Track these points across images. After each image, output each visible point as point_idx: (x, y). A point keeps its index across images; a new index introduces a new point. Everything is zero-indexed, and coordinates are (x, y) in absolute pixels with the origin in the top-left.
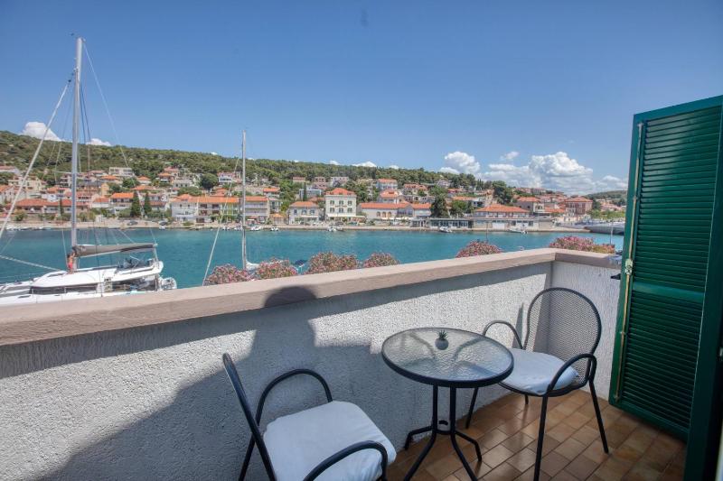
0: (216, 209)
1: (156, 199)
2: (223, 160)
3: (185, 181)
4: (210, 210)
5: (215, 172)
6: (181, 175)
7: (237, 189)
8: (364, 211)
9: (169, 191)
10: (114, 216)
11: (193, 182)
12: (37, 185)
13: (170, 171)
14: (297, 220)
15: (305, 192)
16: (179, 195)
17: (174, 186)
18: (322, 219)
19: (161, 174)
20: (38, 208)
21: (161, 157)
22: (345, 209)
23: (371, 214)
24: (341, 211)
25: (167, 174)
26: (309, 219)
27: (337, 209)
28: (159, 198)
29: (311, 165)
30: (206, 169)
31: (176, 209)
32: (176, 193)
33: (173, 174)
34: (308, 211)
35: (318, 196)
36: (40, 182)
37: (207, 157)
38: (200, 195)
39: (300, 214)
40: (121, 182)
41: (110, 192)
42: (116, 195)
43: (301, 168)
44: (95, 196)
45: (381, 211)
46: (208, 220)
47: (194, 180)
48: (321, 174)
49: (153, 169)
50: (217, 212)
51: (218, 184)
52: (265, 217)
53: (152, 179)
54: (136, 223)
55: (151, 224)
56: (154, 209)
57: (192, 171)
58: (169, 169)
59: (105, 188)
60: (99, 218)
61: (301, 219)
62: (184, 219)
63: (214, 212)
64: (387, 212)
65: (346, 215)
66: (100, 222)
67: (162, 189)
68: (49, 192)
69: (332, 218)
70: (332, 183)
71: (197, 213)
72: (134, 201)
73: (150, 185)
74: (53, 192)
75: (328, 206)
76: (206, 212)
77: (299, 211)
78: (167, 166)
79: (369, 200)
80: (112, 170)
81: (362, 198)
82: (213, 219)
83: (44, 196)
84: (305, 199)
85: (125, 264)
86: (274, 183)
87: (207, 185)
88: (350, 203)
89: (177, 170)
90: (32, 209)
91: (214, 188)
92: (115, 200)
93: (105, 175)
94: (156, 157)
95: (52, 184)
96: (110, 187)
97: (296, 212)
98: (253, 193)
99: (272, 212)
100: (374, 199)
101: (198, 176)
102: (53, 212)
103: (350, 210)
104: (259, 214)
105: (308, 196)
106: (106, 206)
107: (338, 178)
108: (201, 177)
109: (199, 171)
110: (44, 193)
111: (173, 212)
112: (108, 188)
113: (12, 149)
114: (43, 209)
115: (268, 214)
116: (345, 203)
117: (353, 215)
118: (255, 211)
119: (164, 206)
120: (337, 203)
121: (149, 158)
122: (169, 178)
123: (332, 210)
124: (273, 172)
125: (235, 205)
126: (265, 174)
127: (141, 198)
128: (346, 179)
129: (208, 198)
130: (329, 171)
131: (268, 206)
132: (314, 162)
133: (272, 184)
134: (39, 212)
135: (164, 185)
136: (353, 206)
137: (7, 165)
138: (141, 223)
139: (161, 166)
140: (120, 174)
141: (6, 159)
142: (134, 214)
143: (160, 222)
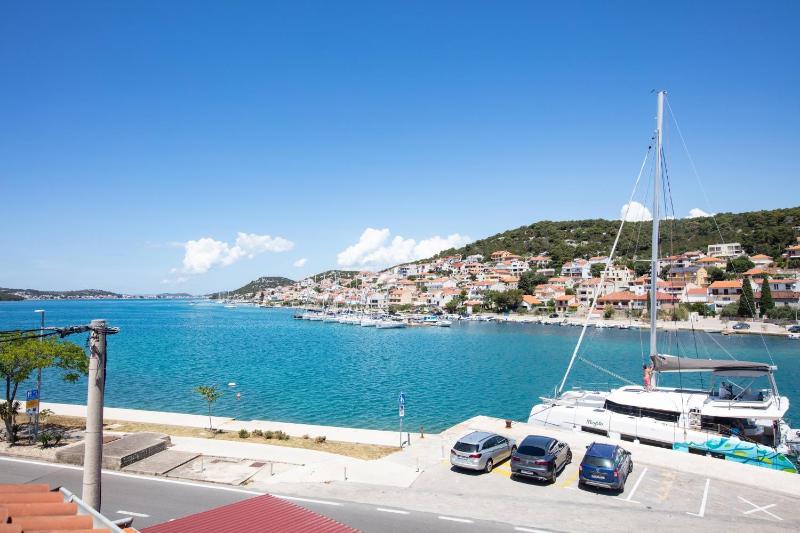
1: (782, 287)
10: (714, 314)
12: (626, 275)
19: (791, 247)
20: (625, 303)
21: (790, 219)
28: (788, 286)
36: (628, 271)
40: (725, 265)
41: (709, 279)
42: (717, 284)
44: (690, 286)
49: (776, 241)
53: (774, 256)
54: (748, 326)
55: (773, 329)
56: (778, 305)
59: (702, 274)
60: (694, 315)
66: (695, 322)
68: (638, 283)
72: (745, 290)
73: (771, 266)
74: (640, 283)
80: (712, 249)
83: (632, 288)
85: (721, 391)
90: (620, 304)
92: (715, 292)
93: (702, 256)
94: (781, 220)
95: (640, 273)
96: (709, 273)
102: (639, 307)
106: (703, 299)
110: (631, 284)
112: (706, 275)
113: (605, 237)
114: (630, 304)
119: (797, 300)
121: (769, 225)
127: (755, 286)
134: (626, 307)
137: (600, 255)
138: (756, 326)
139: (792, 234)
140: (724, 254)
141: (599, 249)
142: (743, 312)
143: (789, 327)
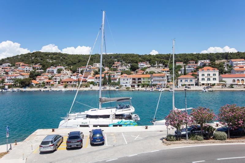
0: (140, 81)
1: (112, 77)
2: (140, 56)
3: (124, 68)
4: (137, 81)
5: (137, 63)
6: (122, 65)
7: (148, 70)
8: (224, 79)
9: (117, 73)
10: (96, 85)
11: (127, 68)
12: (69, 72)
13: (117, 64)
14: (182, 85)
15: (185, 70)
16: (121, 74)
17: (119, 71)
18: (197, 84)
19: (113, 65)
20: (71, 82)
21: (113, 57)
22: (211, 79)
23: (229, 81)
24: (209, 79)
25: (116, 65)
26: (189, 85)
27: (206, 79)
28: (114, 76)
29: (185, 55)
30: (132, 61)
31: (122, 81)
32: (120, 73)
33: (118, 65)
34: (189, 80)
35: (192, 72)
36: (70, 71)
37: (132, 56)
38: (131, 74)
39: (184, 82)
40: (98, 70)
41: (94, 74)
42: (97, 76)
43: (180, 57)
44: (89, 76)
45: (236, 79)
46: (136, 86)
47: (128, 67)
48: (192, 60)
49: (110, 63)
50: (140, 82)
51: (138, 68)
52: (165, 84)
53: (110, 68)
54: (106, 88)
55: (112, 88)
56: (112, 81)
57: (126, 63)
58: (116, 63)
59: (92, 73)
60: (91, 85)
61: (185, 85)
62: (126, 85)
63: (139, 82)
64: (240, 79)
65: (212, 82)
67: (114, 72)
68: (74, 75)
69: (203, 84)
70: (199, 64)
71: (131, 83)
72: (104, 78)
73: (109, 70)
74: (75, 75)
75: (200, 77)
76: (135, 82)
77: (183, 81)
78: (116, 61)
79: (225, 73)
80: (94, 65)
81: (221, 72)
82: (138, 86)
83: (72, 77)
84: (185, 74)
85: (118, 107)
86: (166, 66)
87: (134, 69)
88: (214, 75)
89: (120, 63)
90: (69, 83)
91: (137, 70)
92: (96, 78)
93: (92, 67)
94: (111, 57)
95: (74, 72)
96: (94, 72)
97: (181, 81)
98: (156, 72)
99: (168, 82)
100: (229, 72)
101: (129, 65)
102: (75, 84)
103: (215, 79)
104: (161, 83)
105: (187, 72)
106: (93, 80)
107: (203, 61)
108: (131, 65)
109: (129, 63)
110: (71, 76)
111: (121, 83)
113: (62, 59)
114: (72, 82)
115: (166, 82)
116: (211, 75)
117: (217, 82)
118: (160, 81)
119: (116, 80)
120: (206, 75)
121: (108, 58)
122: (117, 66)
123: (203, 79)
124: (165, 61)
125: (149, 78)
126: (161, 62)
127: (107, 77)
128: (208, 61)
129: (134, 75)
130: (197, 57)
131: (166, 78)
132: (187, 53)
133: (165, 67)
134: (71, 84)
135: (115, 70)
136: (217, 77)
137: (60, 65)
138: (108, 88)
139: (113, 61)
140: (97, 66)
141: (60, 63)
142: (104, 84)
143: (116, 87)
